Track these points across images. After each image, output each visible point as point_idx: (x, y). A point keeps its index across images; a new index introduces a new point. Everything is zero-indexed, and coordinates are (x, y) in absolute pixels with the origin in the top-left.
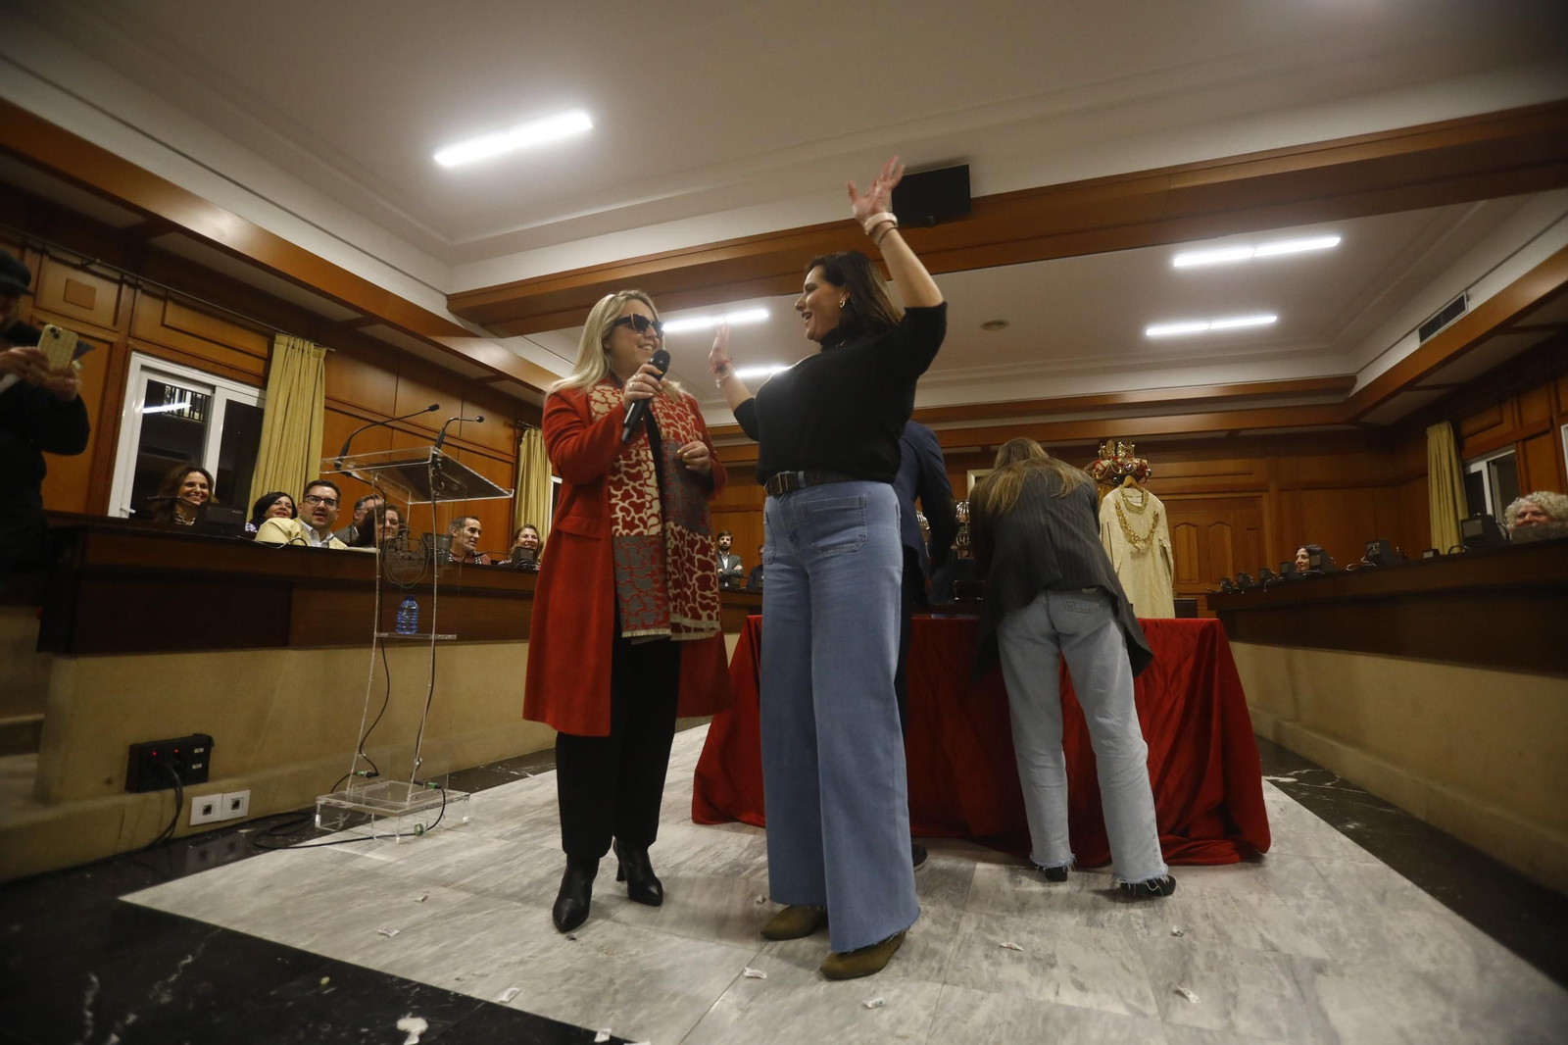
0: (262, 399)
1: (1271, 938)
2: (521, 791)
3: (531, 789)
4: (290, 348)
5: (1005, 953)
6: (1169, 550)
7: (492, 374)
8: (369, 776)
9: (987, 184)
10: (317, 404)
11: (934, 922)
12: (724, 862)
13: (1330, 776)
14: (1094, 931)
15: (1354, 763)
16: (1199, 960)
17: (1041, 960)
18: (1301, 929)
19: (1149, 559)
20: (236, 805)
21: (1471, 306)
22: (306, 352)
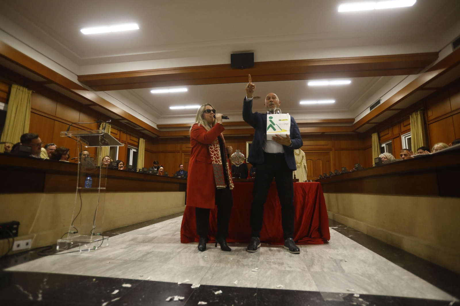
0: (6, 107)
1: (332, 257)
2: (119, 238)
3: (123, 237)
4: (18, 90)
5: (272, 263)
6: (306, 166)
7: (92, 103)
8: (74, 233)
9: (259, 58)
10: (28, 110)
11: (253, 259)
12: (192, 251)
13: (346, 226)
14: (292, 258)
15: (351, 222)
16: (316, 261)
17: (280, 263)
18: (338, 255)
19: (301, 168)
20: (27, 244)
21: (382, 102)
22: (24, 92)
